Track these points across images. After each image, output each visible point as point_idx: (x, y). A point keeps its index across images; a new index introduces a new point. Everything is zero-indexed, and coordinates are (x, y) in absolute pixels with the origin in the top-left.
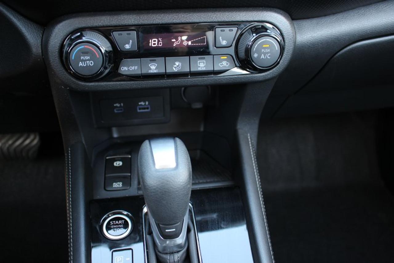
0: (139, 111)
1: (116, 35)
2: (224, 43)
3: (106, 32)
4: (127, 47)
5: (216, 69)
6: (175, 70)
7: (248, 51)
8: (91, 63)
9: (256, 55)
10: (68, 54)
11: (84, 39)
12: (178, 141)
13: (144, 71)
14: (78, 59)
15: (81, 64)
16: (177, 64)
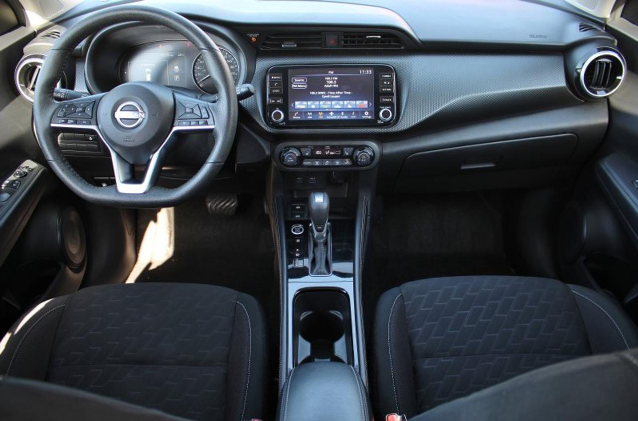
0: (310, 182)
1: (302, 150)
2: (347, 154)
3: (299, 148)
4: (307, 154)
5: (344, 164)
6: (326, 164)
7: (357, 157)
8: (292, 161)
9: (359, 160)
10: (284, 157)
11: (290, 151)
12: (325, 194)
13: (313, 165)
14: (288, 159)
15: (288, 161)
16: (327, 162)
